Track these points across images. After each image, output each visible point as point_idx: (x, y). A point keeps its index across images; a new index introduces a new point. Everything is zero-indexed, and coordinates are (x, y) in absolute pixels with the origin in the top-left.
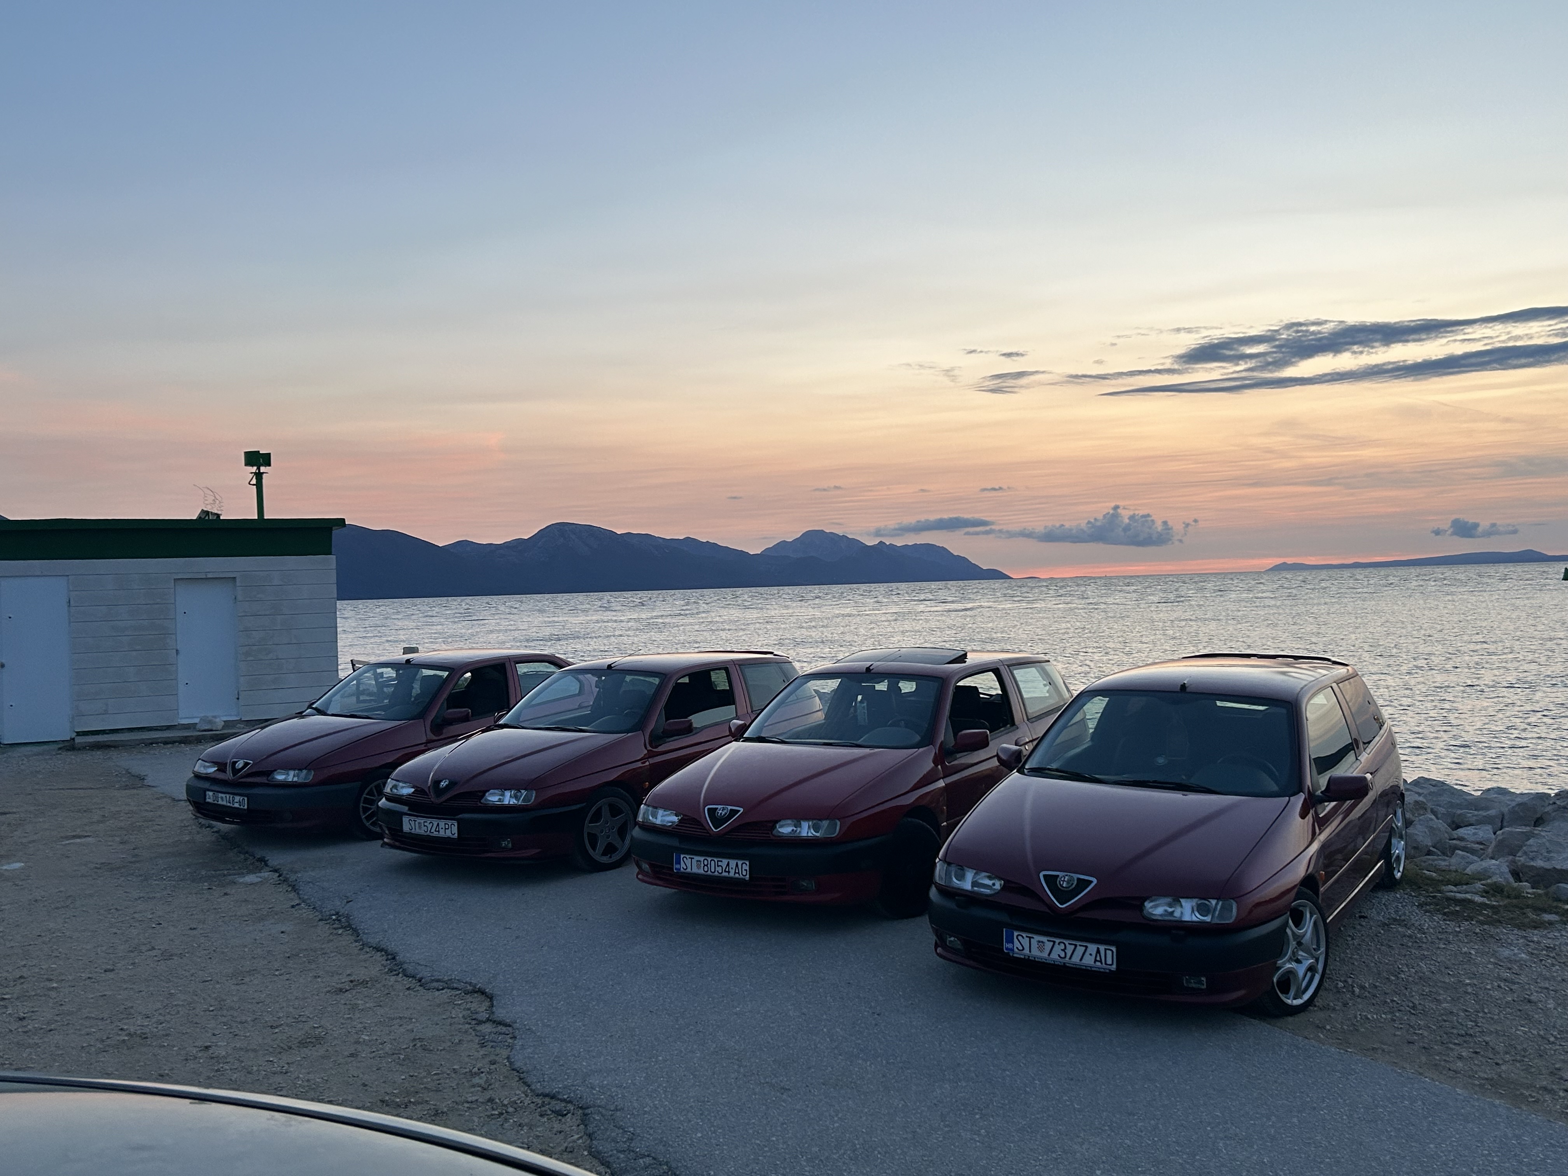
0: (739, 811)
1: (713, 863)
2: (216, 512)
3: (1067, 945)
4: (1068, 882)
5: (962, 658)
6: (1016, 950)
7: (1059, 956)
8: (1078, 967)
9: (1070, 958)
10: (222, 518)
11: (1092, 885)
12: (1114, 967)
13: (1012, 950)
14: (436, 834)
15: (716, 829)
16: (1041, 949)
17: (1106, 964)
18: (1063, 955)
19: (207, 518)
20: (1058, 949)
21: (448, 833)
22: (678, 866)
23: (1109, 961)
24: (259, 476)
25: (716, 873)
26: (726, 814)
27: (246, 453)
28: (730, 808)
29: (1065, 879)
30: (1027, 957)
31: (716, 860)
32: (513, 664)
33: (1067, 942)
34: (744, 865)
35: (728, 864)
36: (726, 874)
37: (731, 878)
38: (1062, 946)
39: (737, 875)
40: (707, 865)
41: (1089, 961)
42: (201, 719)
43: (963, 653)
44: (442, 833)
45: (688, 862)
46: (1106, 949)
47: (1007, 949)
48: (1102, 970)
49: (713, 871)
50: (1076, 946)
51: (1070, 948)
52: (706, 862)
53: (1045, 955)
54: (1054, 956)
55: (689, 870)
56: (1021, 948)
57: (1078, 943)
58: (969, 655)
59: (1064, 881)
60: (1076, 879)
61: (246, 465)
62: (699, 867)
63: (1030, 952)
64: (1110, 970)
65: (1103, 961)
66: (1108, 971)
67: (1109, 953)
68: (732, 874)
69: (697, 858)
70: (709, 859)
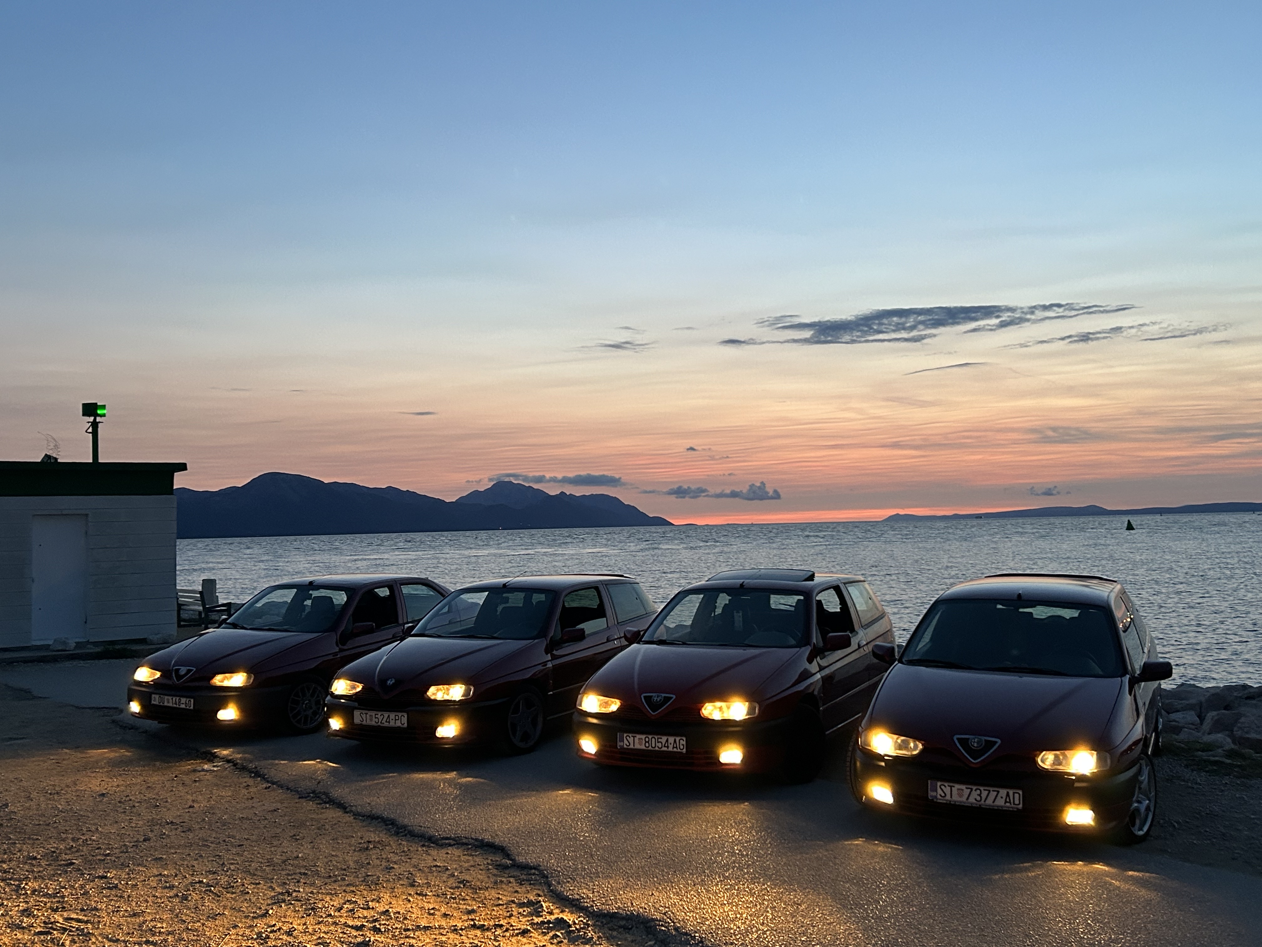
0: (672, 698)
1: (653, 740)
2: (55, 456)
3: (983, 791)
4: (978, 743)
5: (811, 578)
6: (939, 797)
7: (976, 799)
8: (991, 807)
9: (985, 801)
10: (59, 461)
11: (997, 745)
12: (1021, 806)
13: (936, 797)
14: (386, 724)
15: (654, 712)
16: (961, 796)
17: (1014, 804)
18: (978, 798)
19: (49, 461)
20: (975, 794)
21: (398, 724)
22: (621, 744)
23: (1017, 802)
24: (95, 425)
25: (657, 748)
26: (661, 700)
27: (84, 405)
28: (663, 695)
29: (975, 742)
30: (948, 802)
31: (656, 737)
32: (398, 585)
33: (982, 788)
34: (681, 741)
35: (667, 741)
36: (665, 749)
37: (670, 752)
38: (978, 792)
39: (675, 750)
40: (648, 742)
41: (1000, 802)
42: (55, 641)
43: (811, 573)
44: (392, 724)
45: (631, 740)
46: (1014, 793)
47: (931, 796)
48: (1011, 809)
49: (653, 746)
50: (989, 791)
51: (984, 794)
52: (647, 740)
53: (964, 799)
54: (971, 800)
55: (632, 746)
56: (943, 795)
57: (991, 789)
58: (816, 575)
59: (974, 742)
60: (984, 741)
61: (84, 415)
62: (640, 744)
63: (951, 797)
64: (1018, 809)
65: (1012, 801)
66: (1015, 810)
67: (1017, 796)
68: (670, 749)
69: (638, 736)
70: (650, 737)
